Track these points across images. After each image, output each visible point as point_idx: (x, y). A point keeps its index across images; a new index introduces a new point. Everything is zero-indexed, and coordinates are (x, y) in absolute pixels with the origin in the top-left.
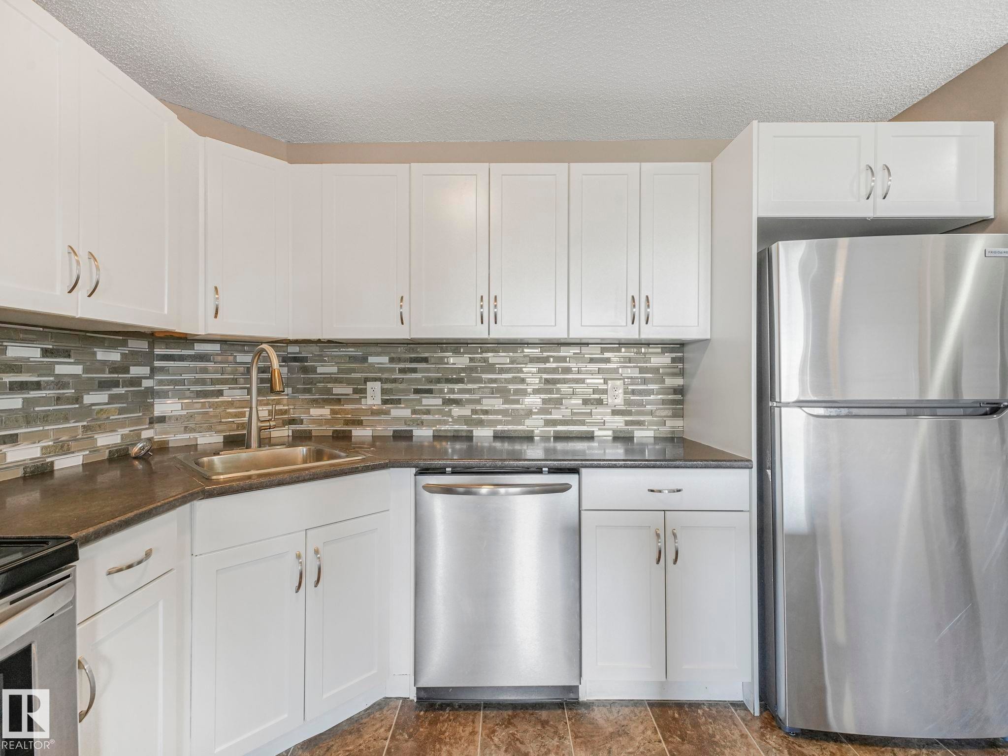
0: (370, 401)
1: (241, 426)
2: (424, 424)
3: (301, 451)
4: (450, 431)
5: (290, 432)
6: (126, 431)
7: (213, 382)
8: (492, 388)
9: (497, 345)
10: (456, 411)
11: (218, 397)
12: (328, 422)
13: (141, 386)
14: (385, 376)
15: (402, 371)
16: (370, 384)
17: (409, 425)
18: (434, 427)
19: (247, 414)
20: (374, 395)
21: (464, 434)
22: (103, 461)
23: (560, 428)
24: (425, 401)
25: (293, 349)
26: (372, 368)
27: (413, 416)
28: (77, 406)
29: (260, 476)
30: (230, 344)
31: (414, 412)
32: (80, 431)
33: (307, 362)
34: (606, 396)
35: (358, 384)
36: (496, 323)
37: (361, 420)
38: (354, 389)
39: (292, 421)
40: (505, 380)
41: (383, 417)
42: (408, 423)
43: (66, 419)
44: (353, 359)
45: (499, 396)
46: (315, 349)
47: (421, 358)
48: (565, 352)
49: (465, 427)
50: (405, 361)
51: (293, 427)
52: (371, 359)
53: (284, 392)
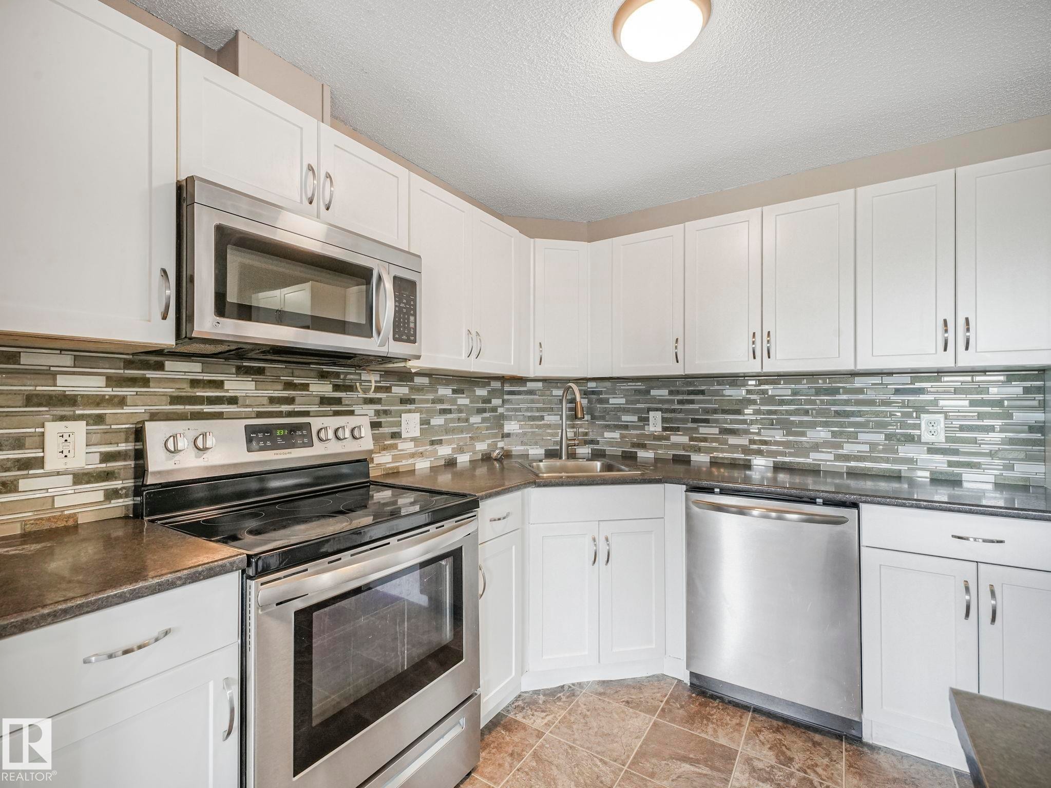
0: (652, 428)
1: (555, 443)
2: (702, 450)
3: (598, 464)
4: (727, 458)
5: (590, 449)
6: (489, 441)
7: (539, 410)
8: (772, 419)
9: (777, 378)
10: (733, 440)
11: (541, 421)
12: (617, 444)
13: (497, 412)
14: (666, 406)
15: (680, 402)
16: (652, 414)
17: (687, 450)
18: (712, 453)
19: (560, 434)
20: (655, 424)
21: (741, 463)
22: (478, 460)
23: (853, 464)
24: (702, 430)
25: (592, 385)
26: (654, 400)
27: (691, 443)
28: (467, 424)
29: (568, 477)
30: (549, 382)
31: (692, 439)
32: (468, 439)
33: (602, 395)
34: (919, 431)
35: (642, 413)
36: (769, 357)
37: (645, 444)
38: (639, 417)
39: (592, 442)
40: (786, 412)
41: (664, 442)
42: (686, 449)
43: (462, 432)
44: (638, 392)
45: (779, 427)
46: (608, 384)
47: (698, 390)
48: (859, 382)
49: (742, 456)
50: (683, 393)
51: (592, 446)
52: (653, 392)
53: (584, 418)
